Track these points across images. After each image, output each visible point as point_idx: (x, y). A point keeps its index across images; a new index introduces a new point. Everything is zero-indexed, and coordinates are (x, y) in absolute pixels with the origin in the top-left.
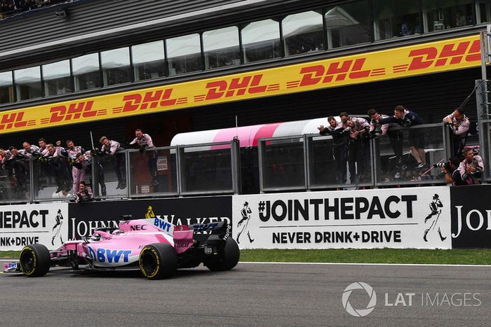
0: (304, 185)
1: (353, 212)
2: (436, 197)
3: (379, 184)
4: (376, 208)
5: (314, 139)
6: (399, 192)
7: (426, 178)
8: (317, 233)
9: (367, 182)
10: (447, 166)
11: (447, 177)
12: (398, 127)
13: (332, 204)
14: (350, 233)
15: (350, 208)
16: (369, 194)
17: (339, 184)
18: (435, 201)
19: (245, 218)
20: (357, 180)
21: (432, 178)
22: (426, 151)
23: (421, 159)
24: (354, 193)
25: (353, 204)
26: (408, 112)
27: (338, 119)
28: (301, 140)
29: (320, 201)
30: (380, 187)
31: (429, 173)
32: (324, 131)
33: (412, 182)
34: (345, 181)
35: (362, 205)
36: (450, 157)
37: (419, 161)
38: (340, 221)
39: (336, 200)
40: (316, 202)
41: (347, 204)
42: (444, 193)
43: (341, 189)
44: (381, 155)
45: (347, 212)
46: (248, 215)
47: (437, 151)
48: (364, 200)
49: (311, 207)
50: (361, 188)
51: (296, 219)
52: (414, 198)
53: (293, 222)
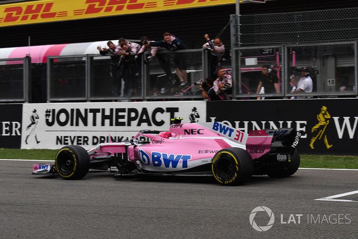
0: (84, 96)
1: (125, 120)
2: (195, 109)
3: (148, 98)
4: (144, 118)
5: (95, 58)
6: (164, 105)
7: (187, 94)
8: (94, 137)
9: (138, 96)
10: (204, 85)
11: (204, 93)
12: (165, 51)
13: (107, 113)
14: (122, 137)
15: (123, 117)
16: (139, 106)
17: (115, 96)
18: (193, 113)
19: (33, 123)
20: (130, 94)
21: (192, 94)
22: (188, 71)
23: (184, 79)
24: (126, 105)
25: (126, 114)
26: (174, 38)
27: (116, 42)
28: (84, 59)
29: (98, 111)
30: (149, 100)
31: (190, 89)
32: (103, 52)
33: (176, 97)
34: (119, 94)
35: (133, 115)
36: (207, 77)
37: (182, 80)
38: (114, 128)
39: (112, 110)
40: (95, 111)
41: (120, 114)
42: (201, 106)
43: (116, 101)
44: (151, 73)
45: (120, 120)
46: (36, 120)
47: (197, 72)
48: (135, 110)
49: (90, 115)
50: (133, 100)
51: (77, 124)
52: (176, 110)
53: (74, 127)
